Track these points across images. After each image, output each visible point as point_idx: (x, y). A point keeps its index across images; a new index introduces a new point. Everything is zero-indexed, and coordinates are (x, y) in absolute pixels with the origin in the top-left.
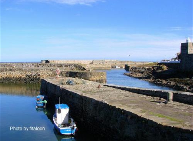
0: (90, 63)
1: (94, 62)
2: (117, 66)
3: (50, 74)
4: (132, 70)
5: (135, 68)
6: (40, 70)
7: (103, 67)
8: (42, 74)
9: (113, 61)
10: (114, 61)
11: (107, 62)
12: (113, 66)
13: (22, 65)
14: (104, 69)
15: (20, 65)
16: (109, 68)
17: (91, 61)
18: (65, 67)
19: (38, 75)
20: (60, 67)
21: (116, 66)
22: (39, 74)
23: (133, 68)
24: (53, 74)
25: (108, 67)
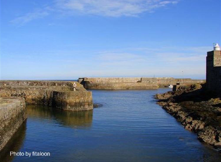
0: (138, 82)
1: (142, 80)
2: (171, 85)
3: (37, 94)
4: (180, 90)
5: (183, 87)
6: (29, 89)
7: (148, 87)
8: (28, 94)
9: (166, 79)
10: (168, 79)
11: (158, 81)
12: (166, 86)
13: (18, 83)
14: (148, 88)
15: (16, 83)
16: (155, 88)
17: (138, 79)
18: (58, 85)
19: (23, 95)
20: (54, 85)
21: (169, 85)
22: (25, 94)
23: (181, 87)
24: (39, 94)
25: (153, 86)
